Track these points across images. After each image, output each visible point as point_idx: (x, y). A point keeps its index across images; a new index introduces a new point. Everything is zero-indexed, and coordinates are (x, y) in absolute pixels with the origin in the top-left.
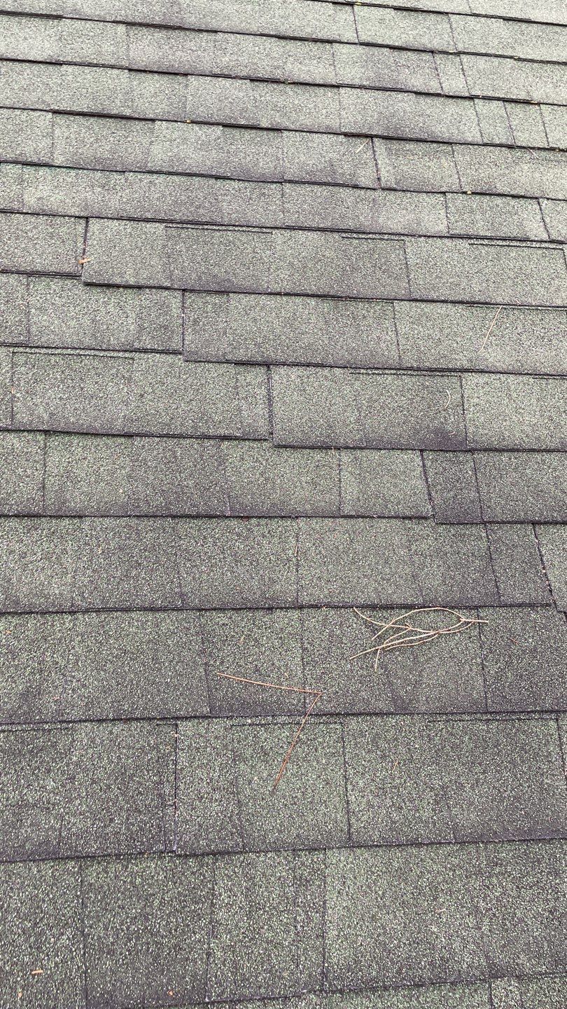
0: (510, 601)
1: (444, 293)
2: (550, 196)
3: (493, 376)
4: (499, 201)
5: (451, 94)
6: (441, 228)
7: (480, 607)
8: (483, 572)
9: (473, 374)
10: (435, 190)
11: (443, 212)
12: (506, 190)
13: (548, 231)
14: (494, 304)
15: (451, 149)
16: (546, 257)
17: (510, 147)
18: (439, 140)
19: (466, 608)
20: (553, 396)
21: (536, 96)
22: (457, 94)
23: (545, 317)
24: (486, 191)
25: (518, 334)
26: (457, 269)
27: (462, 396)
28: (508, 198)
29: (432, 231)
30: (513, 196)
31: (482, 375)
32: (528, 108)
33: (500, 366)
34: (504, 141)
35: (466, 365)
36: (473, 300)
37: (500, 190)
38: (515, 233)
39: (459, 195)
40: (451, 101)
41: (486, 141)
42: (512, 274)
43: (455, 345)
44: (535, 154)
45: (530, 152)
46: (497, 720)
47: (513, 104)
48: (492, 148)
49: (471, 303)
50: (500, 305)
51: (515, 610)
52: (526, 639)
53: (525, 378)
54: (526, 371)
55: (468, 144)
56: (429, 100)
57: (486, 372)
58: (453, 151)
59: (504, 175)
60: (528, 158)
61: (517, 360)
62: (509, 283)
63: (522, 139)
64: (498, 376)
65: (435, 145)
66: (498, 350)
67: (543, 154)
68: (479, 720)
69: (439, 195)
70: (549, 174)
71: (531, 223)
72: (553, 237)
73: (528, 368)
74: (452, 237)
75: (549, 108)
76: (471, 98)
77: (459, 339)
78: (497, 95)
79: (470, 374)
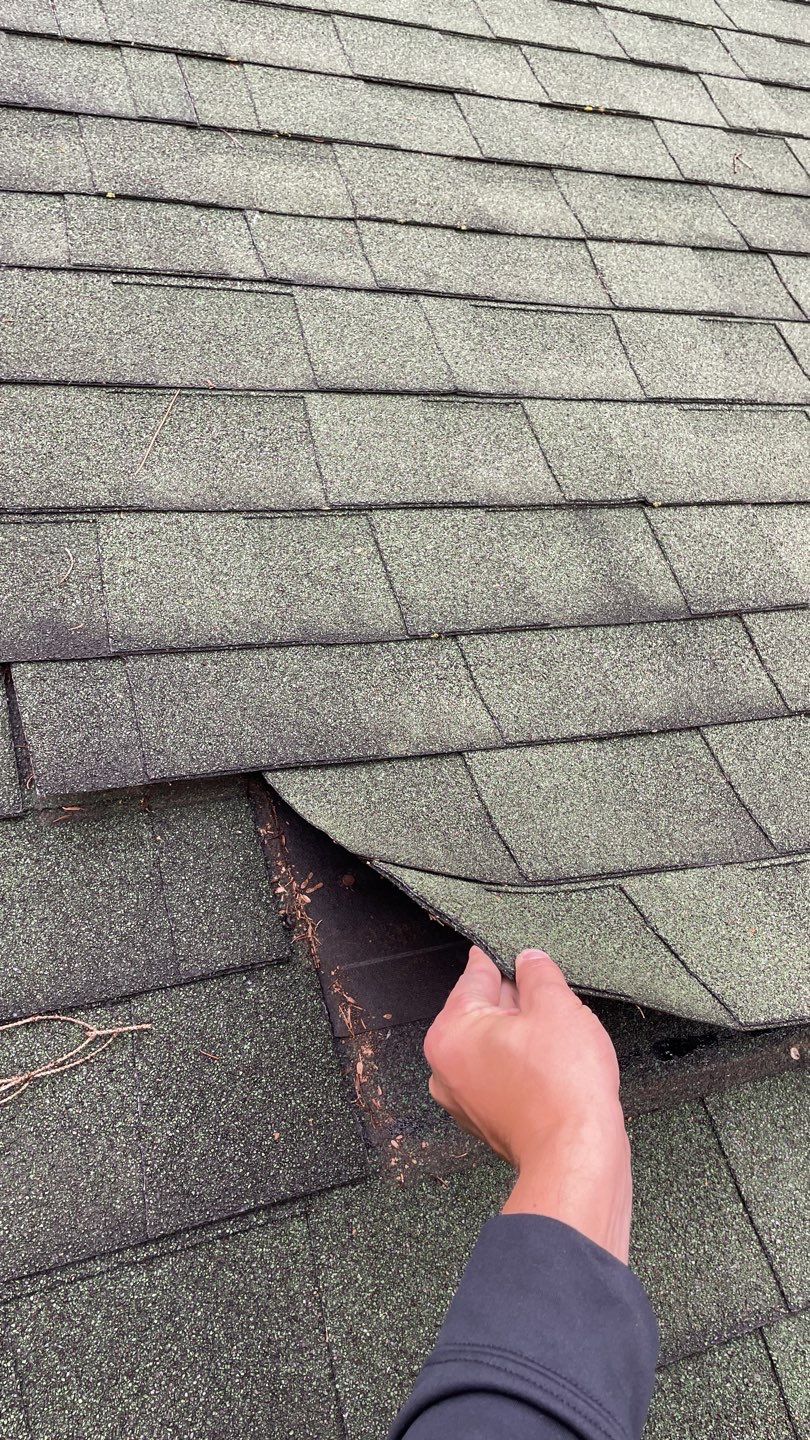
0: (199, 969)
1: (61, 369)
2: (266, 207)
3: (165, 518)
4: (171, 212)
5: (76, 36)
6: (56, 253)
7: (134, 995)
8: (143, 916)
9: (122, 515)
10: (43, 189)
11: (59, 227)
12: (183, 193)
13: (263, 263)
14: (165, 388)
15: (76, 123)
16: (263, 307)
17: (191, 126)
18: (52, 106)
19: (103, 1003)
20: (284, 548)
21: (235, 51)
22: (87, 37)
23: (264, 409)
24: (143, 192)
25: (213, 439)
26: (89, 326)
27: (100, 559)
28: (188, 207)
29: (35, 259)
30: (198, 205)
31: (142, 517)
32: (222, 68)
33: (178, 498)
34: (177, 115)
35: (106, 499)
36: (120, 379)
37: (170, 192)
38: (201, 264)
39: (93, 198)
40: (76, 48)
41: (142, 113)
42: (198, 336)
43: (83, 463)
44: (236, 140)
45: (227, 136)
46: (173, 1253)
47: (195, 61)
48: (155, 126)
49: (118, 387)
50: (176, 388)
51: (213, 986)
52: (236, 1046)
53: (230, 519)
54: (229, 506)
55: (110, 117)
56: (34, 44)
57: (150, 511)
58: (81, 128)
59: (178, 169)
60: (224, 145)
61: (211, 487)
62: (195, 350)
63: (212, 114)
64: (175, 516)
65: (45, 116)
66: (174, 469)
67: (252, 140)
68: (128, 1265)
69: (52, 199)
70: (262, 173)
71: (232, 250)
72: (272, 273)
73: (232, 499)
74: (77, 270)
75: (261, 71)
76: (116, 45)
77: (91, 453)
78: (162, 43)
79: (116, 516)
